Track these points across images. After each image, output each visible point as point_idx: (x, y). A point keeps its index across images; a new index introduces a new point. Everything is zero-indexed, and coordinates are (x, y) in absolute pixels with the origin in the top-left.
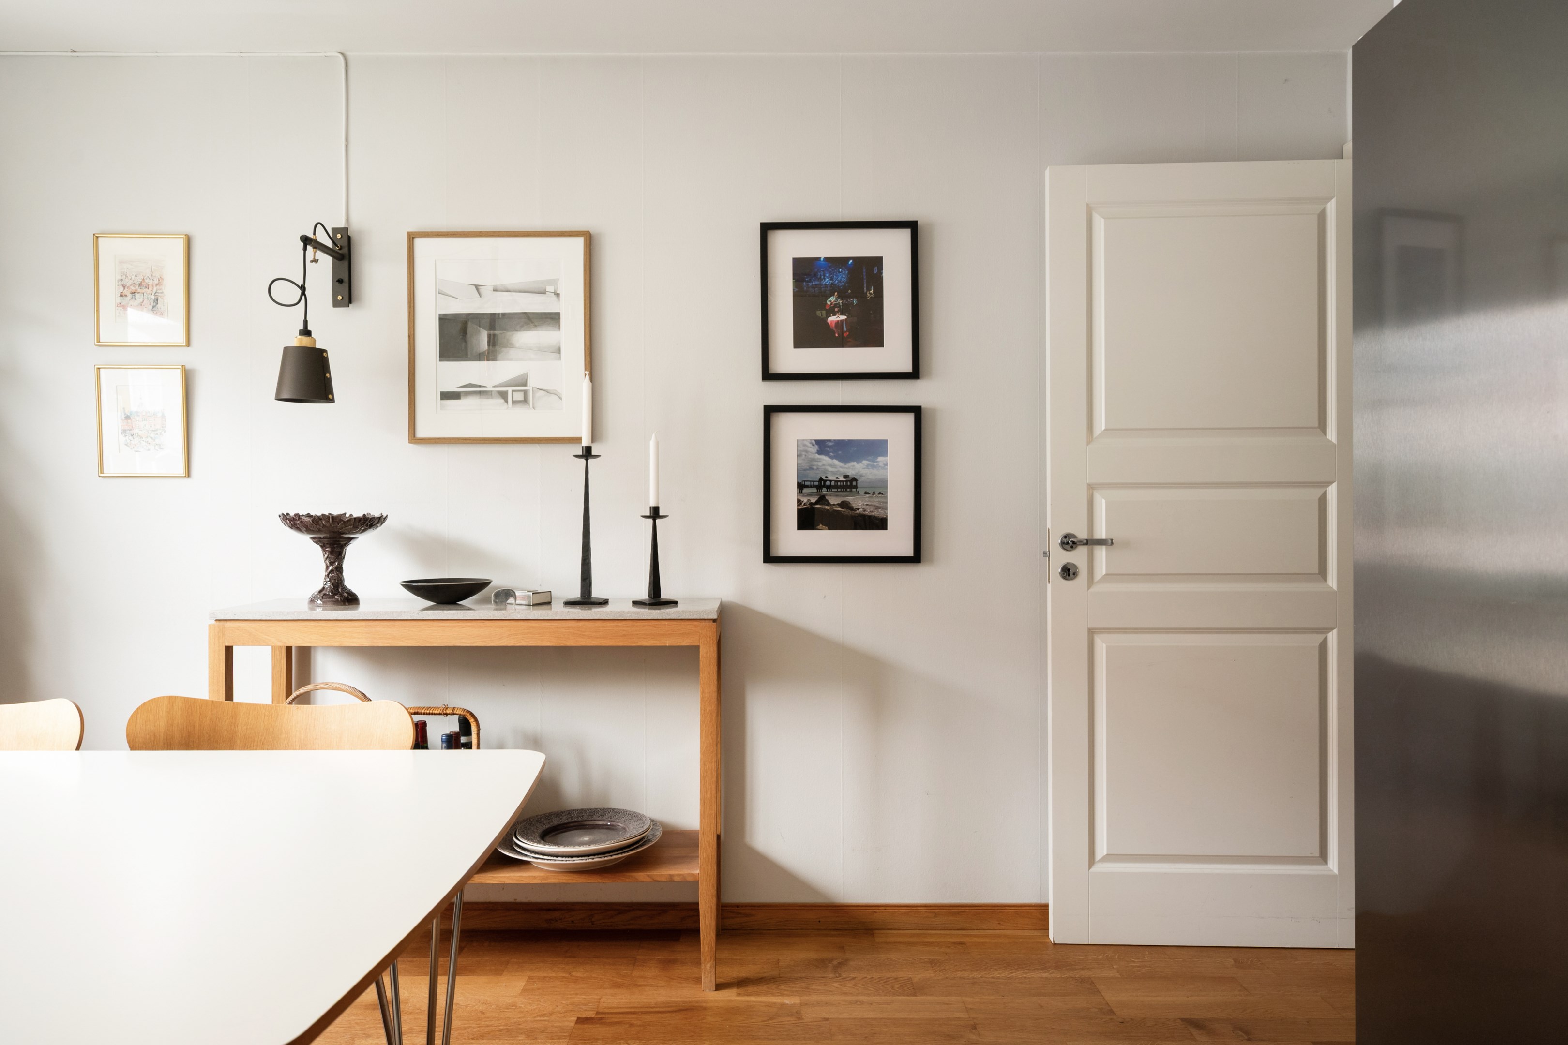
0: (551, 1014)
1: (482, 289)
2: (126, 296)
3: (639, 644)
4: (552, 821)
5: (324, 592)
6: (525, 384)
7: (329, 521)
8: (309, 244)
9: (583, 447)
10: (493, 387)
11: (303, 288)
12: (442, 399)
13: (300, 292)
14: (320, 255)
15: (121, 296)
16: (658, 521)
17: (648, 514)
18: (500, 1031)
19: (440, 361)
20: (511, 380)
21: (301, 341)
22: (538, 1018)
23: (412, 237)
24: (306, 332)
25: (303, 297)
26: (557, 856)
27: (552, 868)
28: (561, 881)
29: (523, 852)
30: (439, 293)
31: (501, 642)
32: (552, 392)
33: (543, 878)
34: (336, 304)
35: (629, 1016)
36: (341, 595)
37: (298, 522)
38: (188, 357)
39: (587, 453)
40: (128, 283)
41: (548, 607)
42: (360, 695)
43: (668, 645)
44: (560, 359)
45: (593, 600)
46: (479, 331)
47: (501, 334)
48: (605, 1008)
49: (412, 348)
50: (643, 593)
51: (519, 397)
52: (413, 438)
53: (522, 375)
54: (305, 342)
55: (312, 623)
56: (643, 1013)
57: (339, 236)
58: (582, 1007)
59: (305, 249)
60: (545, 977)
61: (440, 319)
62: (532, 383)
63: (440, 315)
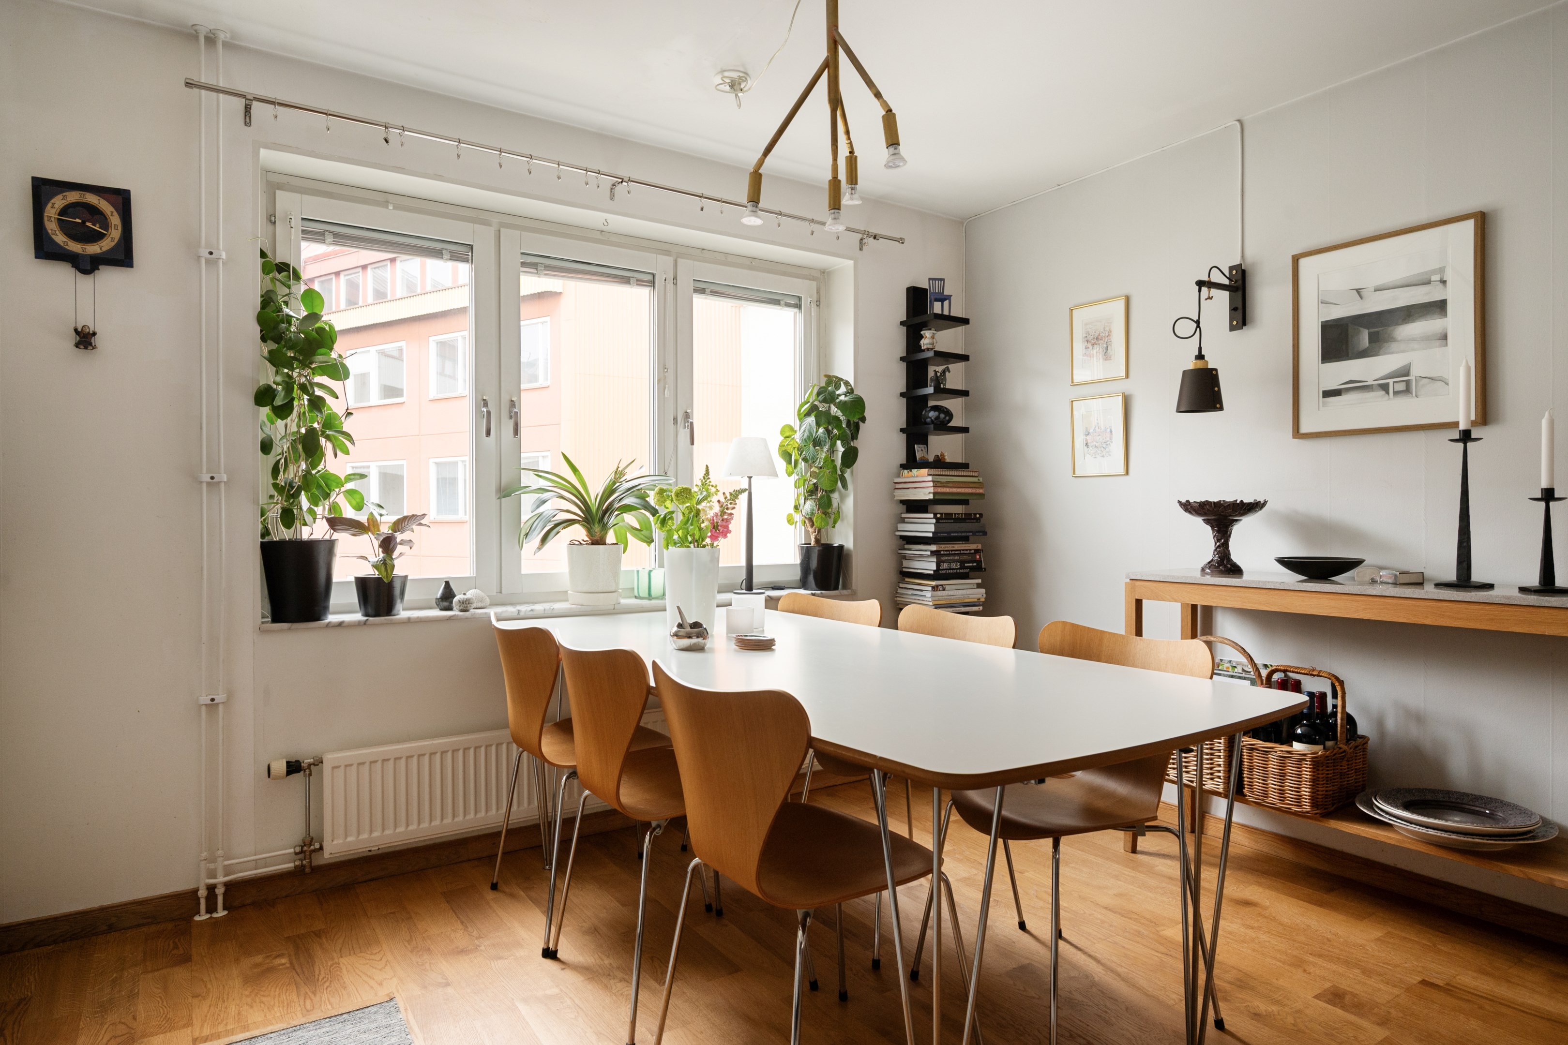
0: (1396, 966)
1: (1363, 292)
2: (1088, 348)
3: (1510, 630)
4: (1425, 795)
5: (1212, 563)
6: (1408, 374)
7: (1211, 506)
8: (1203, 286)
9: (1460, 431)
10: (1374, 381)
11: (1198, 322)
12: (1324, 397)
13: (1195, 325)
14: (1214, 292)
15: (1086, 348)
16: (1551, 504)
17: (1540, 496)
18: (1339, 958)
19: (1322, 363)
20: (1393, 372)
21: (1196, 364)
22: (1381, 964)
23: (1296, 258)
24: (1200, 357)
25: (1198, 329)
26: (1411, 823)
27: (1408, 834)
28: (1419, 849)
29: (1379, 811)
30: (1321, 303)
31: (1357, 614)
32: (1437, 379)
33: (1398, 840)
34: (1232, 328)
35: (1484, 1001)
36: (1225, 566)
37: (1189, 507)
38: (1127, 386)
39: (1466, 437)
40: (1090, 338)
41: (1422, 587)
42: (1240, 649)
43: (1547, 634)
44: (1446, 345)
45: (1472, 584)
46: (1360, 331)
47: (1382, 330)
48: (1459, 984)
49: (1296, 354)
50: (1533, 579)
51: (1401, 387)
52: (1297, 433)
53: (1403, 367)
54: (1200, 364)
55: (1196, 587)
56: (1501, 1003)
57: (1234, 272)
58: (1434, 974)
59: (1200, 291)
60: (1405, 938)
61: (1322, 326)
62: (1415, 373)
63: (1322, 322)
